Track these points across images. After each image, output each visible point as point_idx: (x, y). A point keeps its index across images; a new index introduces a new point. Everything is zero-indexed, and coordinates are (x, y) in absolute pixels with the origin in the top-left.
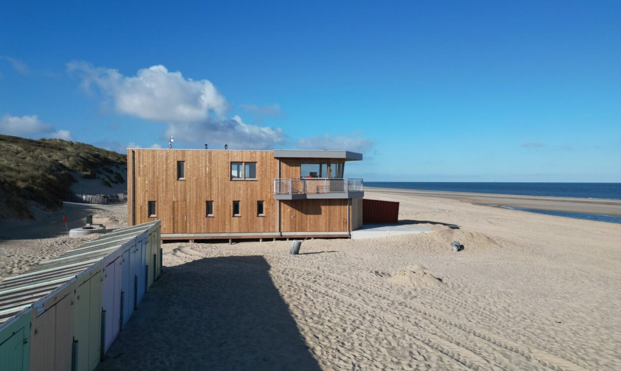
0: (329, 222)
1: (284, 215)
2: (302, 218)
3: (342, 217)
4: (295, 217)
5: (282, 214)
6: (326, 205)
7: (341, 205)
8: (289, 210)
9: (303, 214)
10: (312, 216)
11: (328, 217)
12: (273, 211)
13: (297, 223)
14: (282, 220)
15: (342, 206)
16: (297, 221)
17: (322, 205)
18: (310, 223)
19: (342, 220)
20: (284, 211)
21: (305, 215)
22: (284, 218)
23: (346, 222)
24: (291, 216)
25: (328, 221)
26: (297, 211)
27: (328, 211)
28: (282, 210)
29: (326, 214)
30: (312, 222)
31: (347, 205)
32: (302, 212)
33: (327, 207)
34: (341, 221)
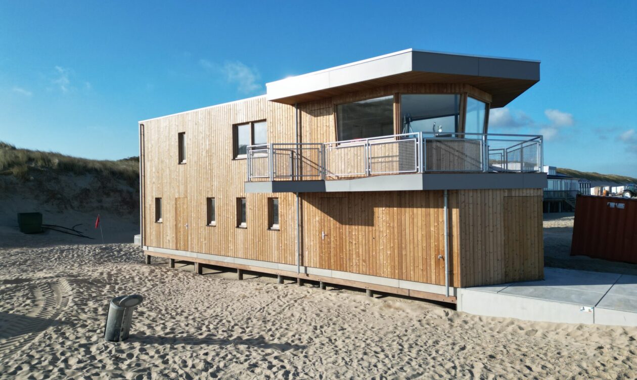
0: (400, 254)
1: (309, 231)
2: (341, 238)
3: (433, 245)
4: (329, 235)
5: (305, 227)
11: (396, 241)
12: (291, 221)
13: (332, 250)
14: (306, 240)
16: (332, 245)
19: (432, 254)
22: (309, 237)
23: (443, 258)
25: (396, 250)
26: (332, 221)
27: (396, 224)
28: (306, 217)
29: (392, 232)
30: (360, 252)
31: (443, 207)
34: (428, 255)
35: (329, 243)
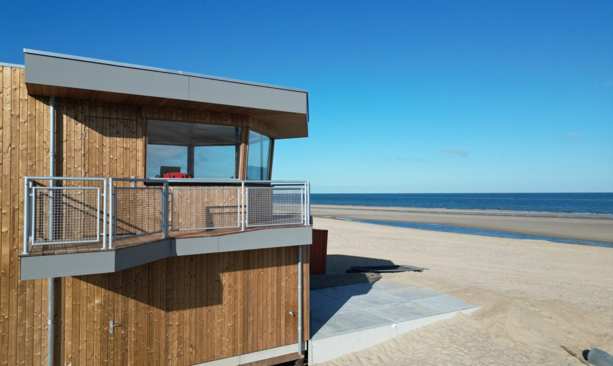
0: (245, 324)
1: (76, 325)
2: (150, 324)
3: (283, 302)
4: (123, 325)
5: (67, 321)
6: (235, 270)
7: (279, 265)
8: (97, 301)
9: (154, 310)
10: (187, 313)
11: (240, 307)
12: (23, 316)
13: (131, 347)
14: (67, 344)
15: (284, 268)
16: (132, 338)
17: (223, 271)
18: (180, 340)
19: (283, 311)
20: (75, 307)
21: (163, 312)
22: (76, 336)
23: (295, 315)
24: (104, 323)
25: (239, 320)
26: (132, 303)
27: (239, 286)
28: (68, 304)
29: (235, 298)
30: (187, 334)
31: (296, 263)
32: (151, 302)
33: (239, 274)
34: (279, 314)
35: (124, 337)
